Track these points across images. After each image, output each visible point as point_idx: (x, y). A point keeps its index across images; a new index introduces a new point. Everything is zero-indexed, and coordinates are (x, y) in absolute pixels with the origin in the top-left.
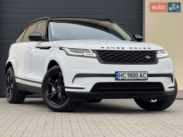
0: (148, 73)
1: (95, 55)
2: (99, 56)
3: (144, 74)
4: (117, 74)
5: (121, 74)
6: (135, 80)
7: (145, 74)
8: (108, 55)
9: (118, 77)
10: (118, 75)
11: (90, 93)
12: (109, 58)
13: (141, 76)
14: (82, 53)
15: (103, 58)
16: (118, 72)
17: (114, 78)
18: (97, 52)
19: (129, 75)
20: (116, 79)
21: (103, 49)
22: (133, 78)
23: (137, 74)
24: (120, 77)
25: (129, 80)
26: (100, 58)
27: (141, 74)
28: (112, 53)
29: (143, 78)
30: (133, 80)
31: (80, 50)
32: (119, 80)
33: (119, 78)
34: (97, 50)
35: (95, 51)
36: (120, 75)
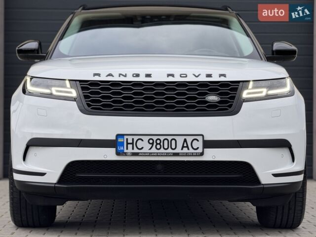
0: (205, 139)
1: (74, 94)
2: (82, 95)
3: (195, 141)
4: (120, 140)
5: (130, 141)
6: (167, 155)
7: (198, 141)
8: (105, 93)
9: (122, 148)
10: (123, 142)
12: (106, 101)
13: (185, 145)
15: (91, 101)
16: (122, 136)
17: (113, 150)
18: (79, 87)
19: (152, 144)
20: (118, 153)
22: (162, 150)
23: (173, 142)
24: (127, 149)
25: (150, 154)
26: (84, 100)
27: (185, 140)
29: (191, 151)
30: (162, 155)
32: (125, 154)
33: (125, 151)
34: (80, 81)
36: (128, 144)
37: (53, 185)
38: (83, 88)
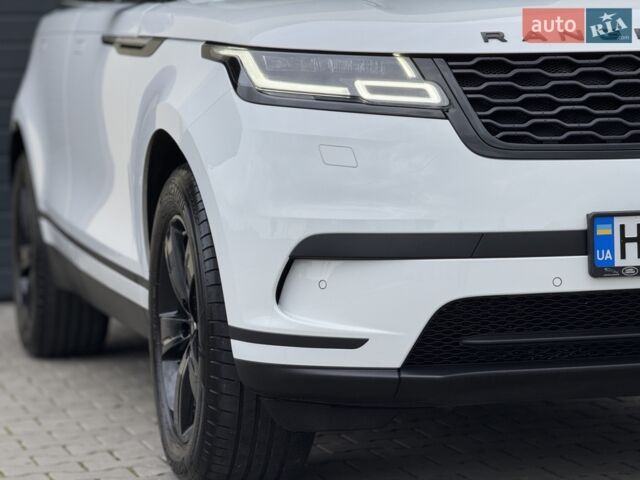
1: (434, 96)
2: (464, 100)
5: (631, 232)
8: (531, 91)
9: (608, 256)
10: (611, 237)
12: (540, 115)
14: (347, 78)
15: (495, 116)
16: (607, 217)
17: (582, 261)
18: (449, 74)
20: (596, 271)
21: (495, 47)
24: (623, 256)
26: (474, 115)
28: (563, 77)
31: (332, 63)
32: (620, 272)
33: (618, 262)
34: (448, 57)
35: (440, 62)
36: (624, 240)
37: (395, 376)
38: (461, 79)
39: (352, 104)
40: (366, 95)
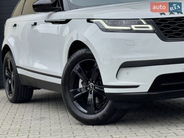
1: (151, 28)
2: (158, 28)
8: (173, 26)
11: (149, 93)
12: (176, 31)
14: (129, 25)
15: (166, 32)
21: (163, 16)
26: (161, 32)
28: (179, 22)
31: (124, 22)
34: (153, 19)
37: (147, 94)
38: (157, 24)
39: (131, 31)
40: (134, 29)
